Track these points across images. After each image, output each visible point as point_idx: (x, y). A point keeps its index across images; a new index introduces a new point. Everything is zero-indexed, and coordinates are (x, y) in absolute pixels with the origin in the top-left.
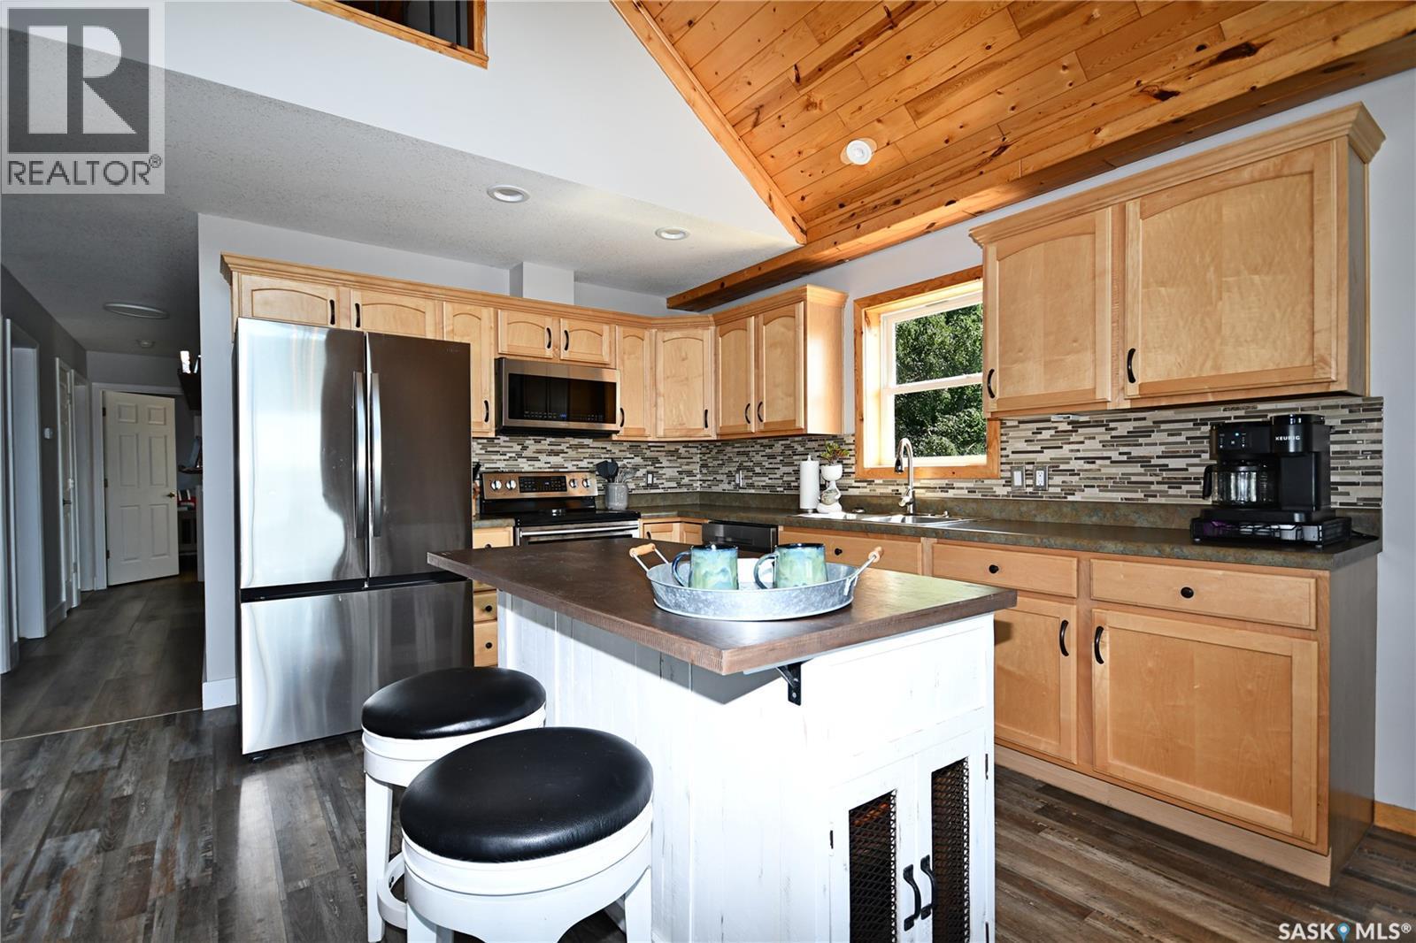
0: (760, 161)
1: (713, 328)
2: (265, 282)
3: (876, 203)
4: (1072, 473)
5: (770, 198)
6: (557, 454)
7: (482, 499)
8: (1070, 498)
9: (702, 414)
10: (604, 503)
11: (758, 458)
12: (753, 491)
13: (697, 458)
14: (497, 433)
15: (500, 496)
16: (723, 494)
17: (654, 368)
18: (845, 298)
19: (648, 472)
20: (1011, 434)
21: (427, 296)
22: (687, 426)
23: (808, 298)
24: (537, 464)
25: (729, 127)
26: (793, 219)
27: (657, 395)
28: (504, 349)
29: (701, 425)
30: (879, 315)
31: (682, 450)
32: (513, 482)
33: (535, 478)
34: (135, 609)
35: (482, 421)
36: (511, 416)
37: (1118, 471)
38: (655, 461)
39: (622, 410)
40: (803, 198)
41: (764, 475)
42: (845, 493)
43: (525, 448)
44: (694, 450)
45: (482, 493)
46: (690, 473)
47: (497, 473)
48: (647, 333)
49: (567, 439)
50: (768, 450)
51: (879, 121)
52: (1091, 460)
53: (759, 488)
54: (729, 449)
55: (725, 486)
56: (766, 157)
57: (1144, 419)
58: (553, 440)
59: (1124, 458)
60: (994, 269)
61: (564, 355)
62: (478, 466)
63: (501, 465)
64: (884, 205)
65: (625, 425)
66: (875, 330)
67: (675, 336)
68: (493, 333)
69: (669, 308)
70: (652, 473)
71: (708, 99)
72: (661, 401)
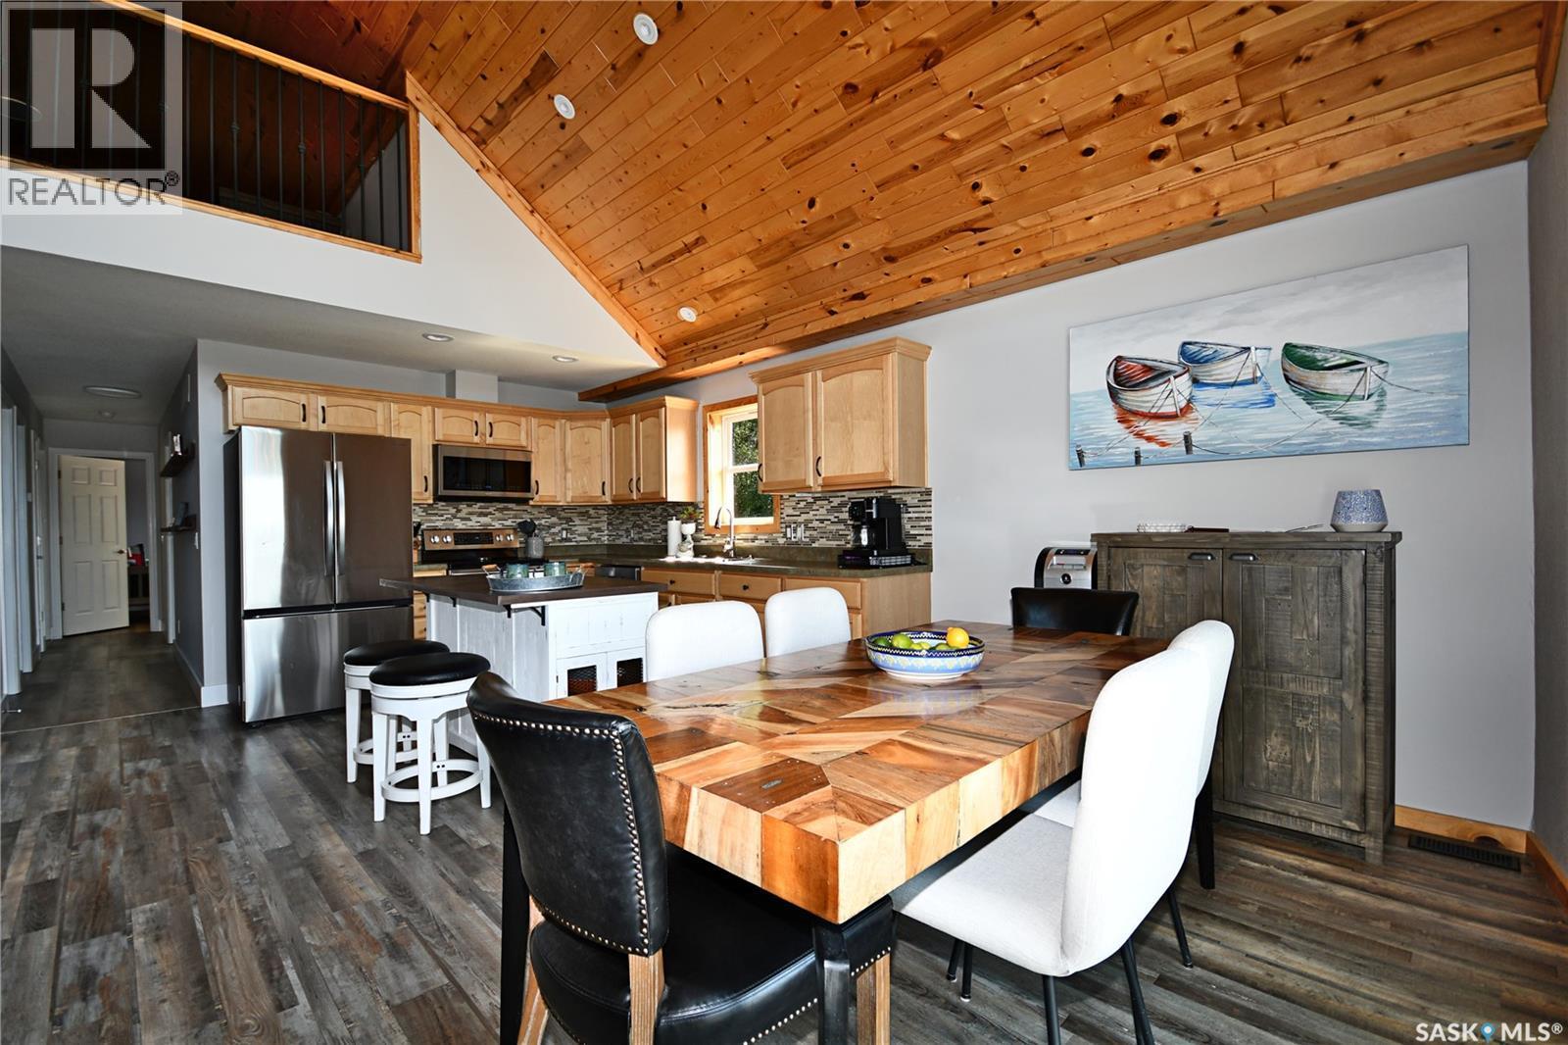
0: (629, 310)
1: (608, 420)
2: (253, 392)
3: (705, 346)
4: (814, 529)
5: (637, 335)
6: (486, 515)
7: (423, 550)
8: (814, 545)
9: (601, 484)
10: (525, 553)
11: (646, 518)
12: (642, 543)
13: (605, 518)
14: (434, 500)
15: (438, 548)
16: (623, 546)
17: (563, 449)
18: (698, 404)
19: (563, 529)
20: (786, 504)
21: (379, 399)
22: (589, 494)
23: (667, 405)
24: (469, 523)
25: (604, 288)
26: (656, 349)
27: (566, 470)
28: (440, 436)
29: (600, 493)
30: (721, 417)
31: (592, 512)
32: (448, 537)
33: (467, 534)
34: (102, 652)
35: (420, 489)
36: (445, 488)
37: (834, 528)
38: (569, 520)
39: (537, 482)
40: (660, 336)
41: (649, 531)
42: (698, 544)
43: (459, 511)
44: (602, 512)
45: (423, 545)
46: (599, 530)
47: (435, 530)
48: (557, 423)
49: (494, 504)
50: (652, 513)
51: (695, 299)
52: (822, 521)
53: (646, 541)
54: (627, 511)
55: (624, 540)
56: (631, 309)
57: (844, 496)
58: (482, 504)
59: (836, 520)
60: (762, 399)
61: (489, 440)
62: (419, 524)
63: (439, 524)
64: (708, 348)
65: (539, 493)
66: (718, 427)
67: (579, 425)
68: (431, 424)
69: (580, 400)
70: (566, 529)
71: (588, 271)
72: (569, 475)
